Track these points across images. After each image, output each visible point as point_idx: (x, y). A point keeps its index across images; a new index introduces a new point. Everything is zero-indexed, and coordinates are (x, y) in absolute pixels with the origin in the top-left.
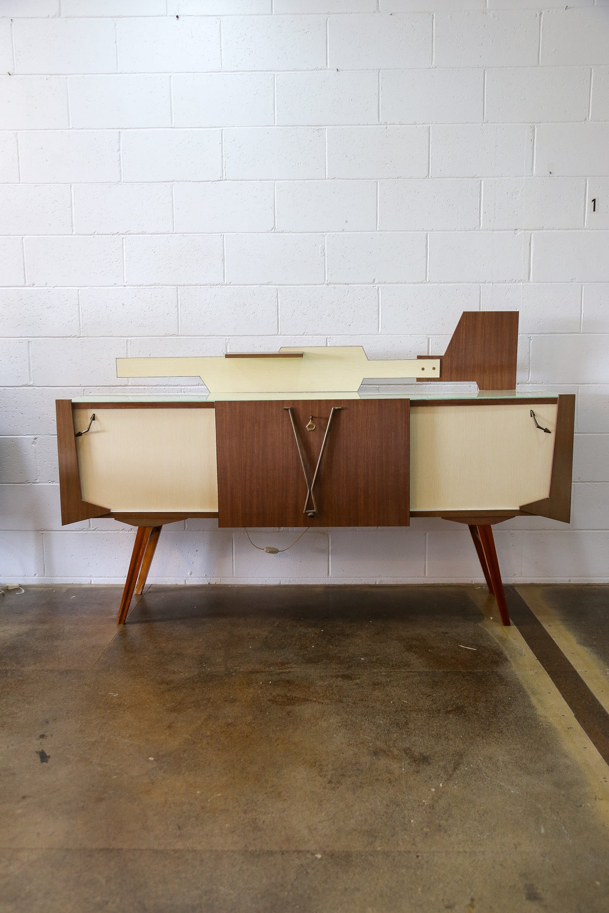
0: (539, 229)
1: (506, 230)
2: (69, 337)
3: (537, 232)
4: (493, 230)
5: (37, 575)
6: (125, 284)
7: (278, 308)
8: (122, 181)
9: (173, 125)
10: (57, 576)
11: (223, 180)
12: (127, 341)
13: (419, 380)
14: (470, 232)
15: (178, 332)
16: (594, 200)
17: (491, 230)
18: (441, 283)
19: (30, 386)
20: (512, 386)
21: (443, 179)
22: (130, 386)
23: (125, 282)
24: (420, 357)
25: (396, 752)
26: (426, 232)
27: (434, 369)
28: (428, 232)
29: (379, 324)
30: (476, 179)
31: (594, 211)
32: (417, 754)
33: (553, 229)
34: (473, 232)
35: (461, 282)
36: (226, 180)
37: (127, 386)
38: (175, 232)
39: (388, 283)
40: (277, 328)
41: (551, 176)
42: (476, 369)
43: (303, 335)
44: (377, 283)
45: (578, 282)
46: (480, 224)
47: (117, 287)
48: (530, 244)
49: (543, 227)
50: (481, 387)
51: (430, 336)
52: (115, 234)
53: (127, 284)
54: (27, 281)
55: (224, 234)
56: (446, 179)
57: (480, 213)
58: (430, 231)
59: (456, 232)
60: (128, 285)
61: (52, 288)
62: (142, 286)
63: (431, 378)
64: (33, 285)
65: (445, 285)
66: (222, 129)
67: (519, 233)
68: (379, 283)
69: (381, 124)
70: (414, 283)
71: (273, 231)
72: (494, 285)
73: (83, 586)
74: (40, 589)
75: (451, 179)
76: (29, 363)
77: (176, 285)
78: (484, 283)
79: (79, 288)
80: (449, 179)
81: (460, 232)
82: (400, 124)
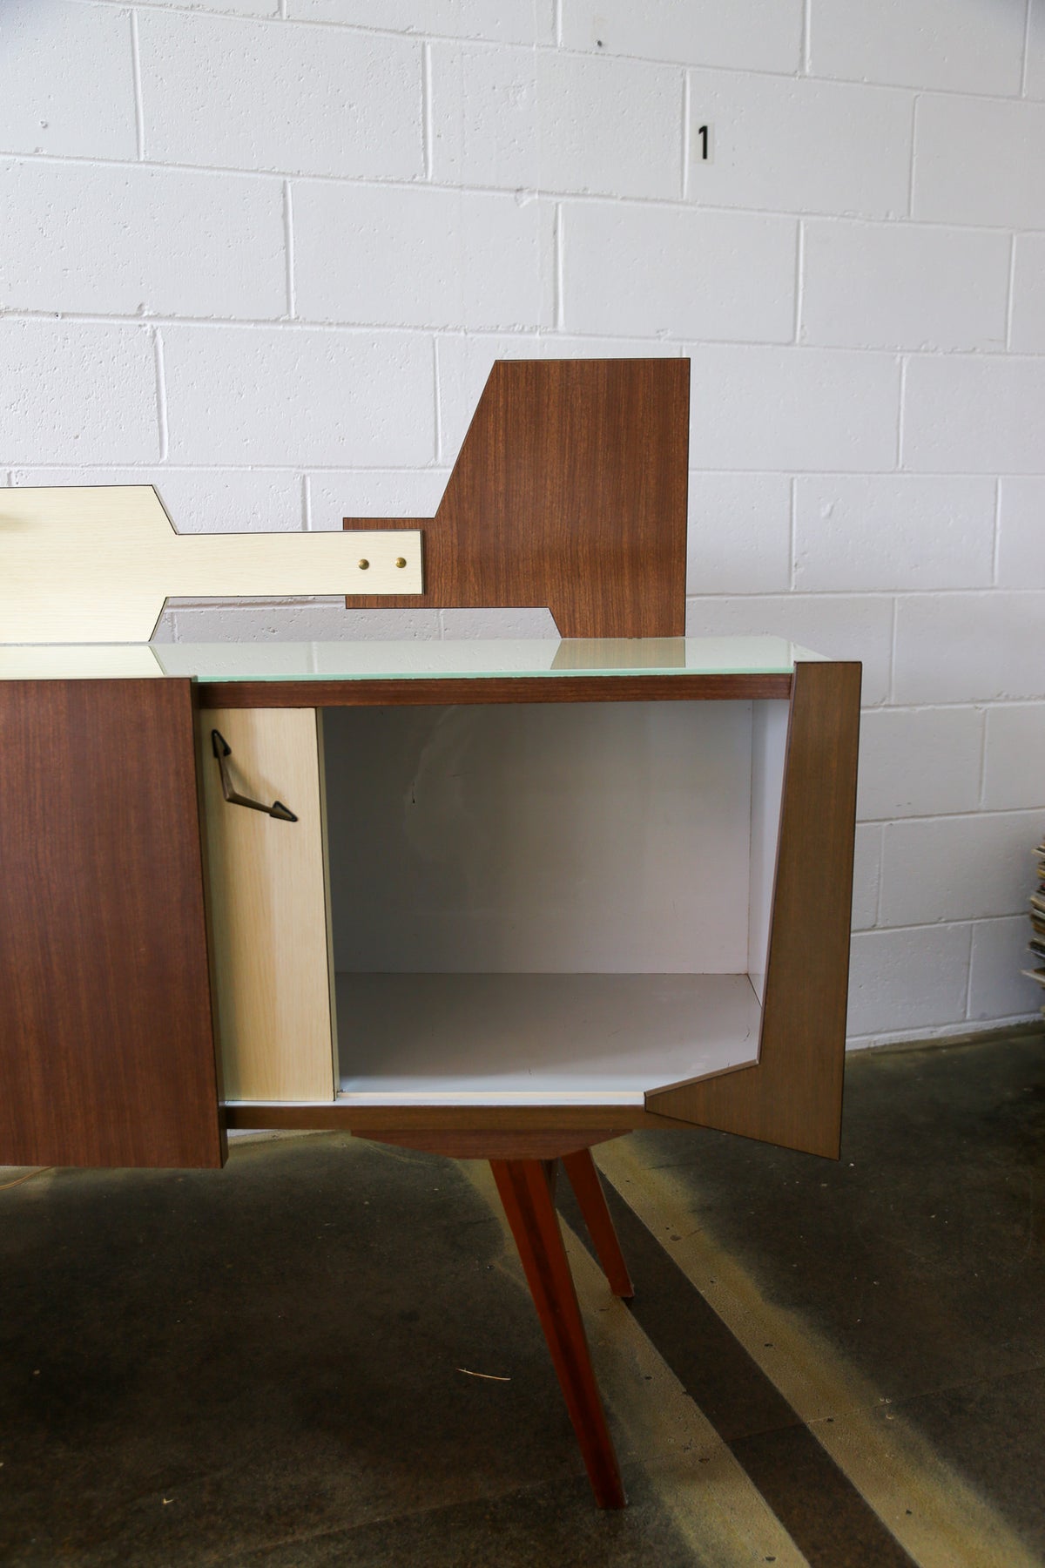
0: (576, 195)
1: (492, 188)
3: (572, 200)
4: (461, 187)
13: (355, 602)
14: (400, 186)
16: (704, 130)
17: (456, 187)
18: (330, 324)
20: (672, 623)
21: (320, 27)
24: (352, 524)
26: (281, 178)
27: (403, 563)
28: (288, 179)
29: (161, 434)
30: (411, 39)
31: (705, 156)
33: (609, 196)
34: (408, 187)
35: (384, 325)
39: (181, 319)
41: (601, 51)
42: (547, 566)
44: (149, 317)
45: (673, 340)
46: (426, 167)
48: (555, 232)
49: (585, 189)
50: (568, 627)
51: (306, 472)
56: (329, 28)
57: (425, 137)
58: (292, 175)
59: (364, 184)
63: (396, 596)
65: (341, 330)
67: (526, 200)
68: (157, 317)
70: (255, 322)
72: (470, 336)
75: (345, 30)
78: (444, 328)
80: (336, 29)
81: (376, 185)
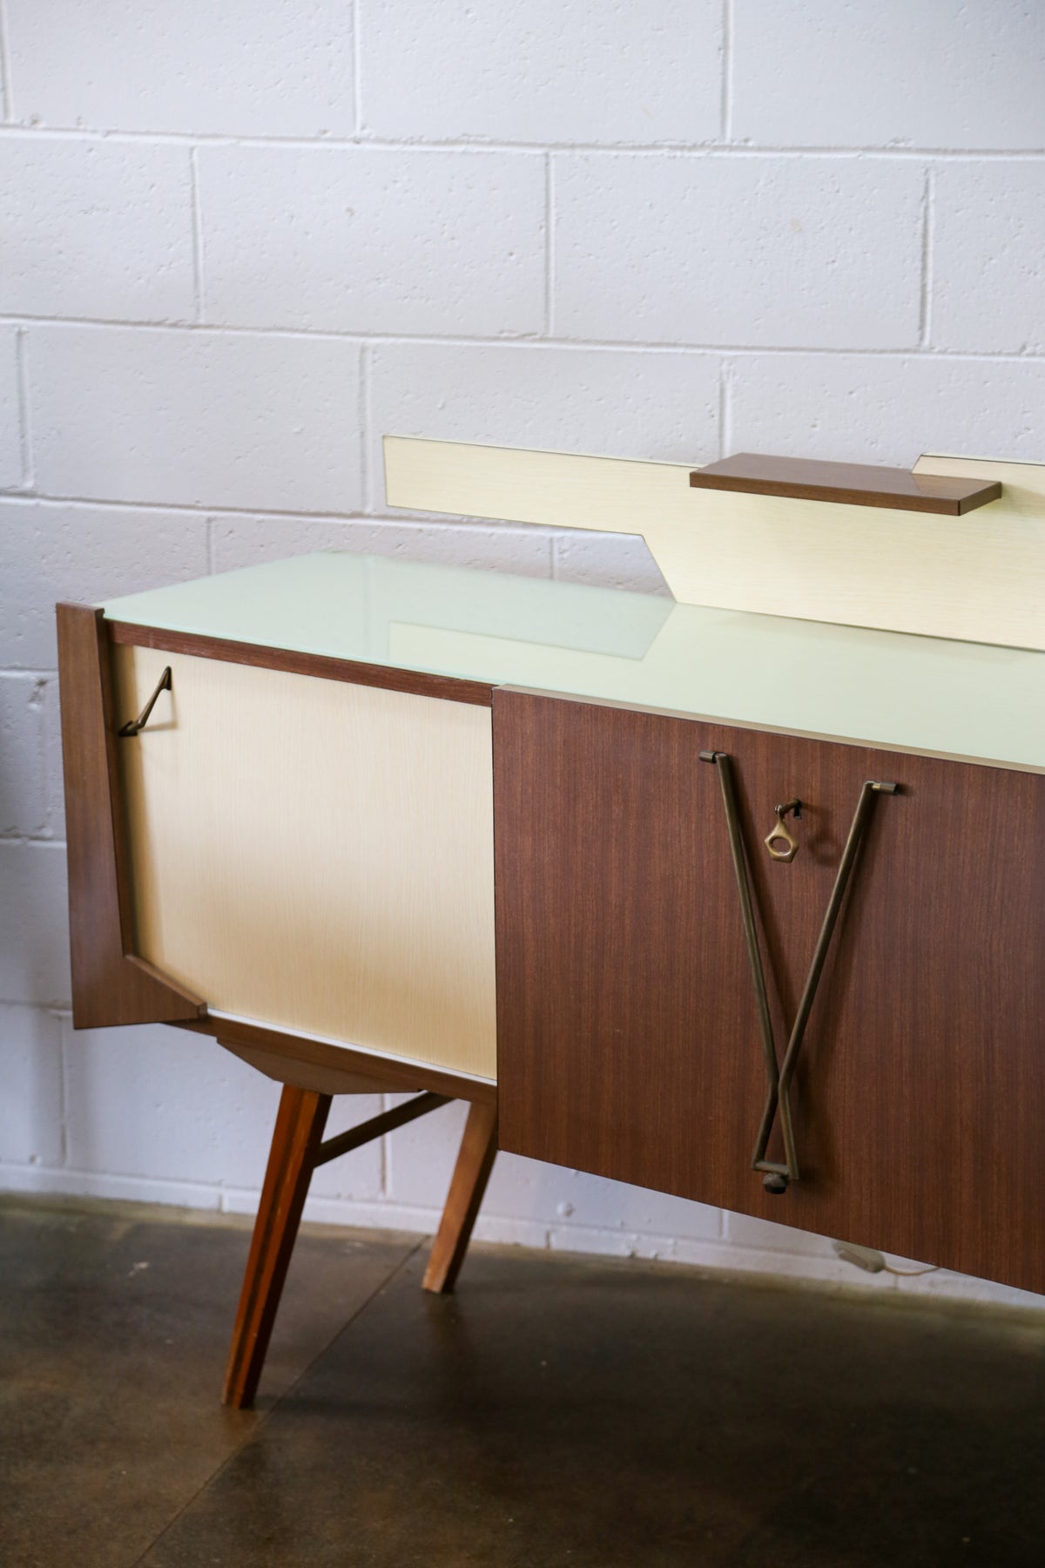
2: (158, 324)
5: (39, 1160)
6: (357, 133)
7: (925, 245)
10: (104, 1172)
12: (363, 350)
15: (547, 327)
19: (23, 495)
22: (368, 517)
23: (359, 126)
37: (359, 515)
40: (916, 321)
43: (1019, 354)
47: (328, 146)
53: (366, 132)
54: (12, 106)
60: (368, 139)
61: (97, 137)
62: (420, 142)
64: (35, 122)
73: (191, 1220)
74: (39, 1219)
76: (22, 408)
77: (542, 145)
79: (192, 142)
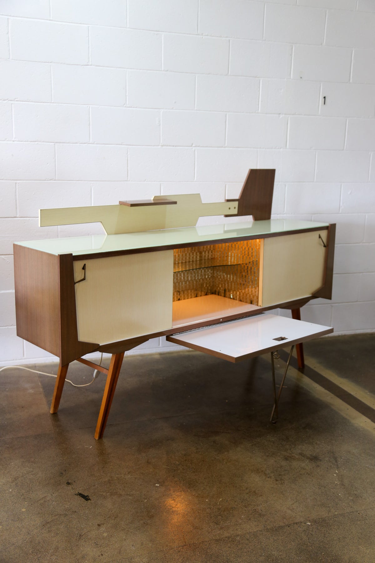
0: (293, 114)
1: (273, 114)
3: (292, 116)
4: (267, 113)
7: (128, 162)
8: (11, 58)
9: (51, 19)
11: (89, 65)
12: (16, 183)
14: (252, 114)
15: (56, 178)
16: (325, 97)
17: (265, 114)
18: (234, 147)
21: (237, 77)
22: (18, 217)
23: (14, 138)
24: (228, 201)
25: (297, 457)
26: (226, 113)
27: (235, 208)
29: (195, 174)
30: (257, 79)
31: (325, 104)
32: (309, 456)
33: (301, 115)
34: (254, 114)
35: (246, 148)
36: (91, 65)
37: (16, 217)
38: (53, 102)
39: (201, 147)
40: (127, 176)
41: (301, 79)
43: (145, 181)
44: (194, 146)
45: (314, 150)
46: (259, 109)
47: (7, 142)
48: (288, 124)
49: (296, 113)
51: (226, 183)
52: (5, 100)
53: (16, 139)
55: (91, 106)
56: (239, 77)
57: (259, 102)
58: (228, 112)
59: (244, 113)
60: (16, 141)
62: (27, 141)
65: (237, 149)
66: (88, 26)
67: (281, 116)
68: (196, 146)
69: (199, 35)
70: (218, 147)
71: (125, 106)
72: (266, 150)
75: (242, 77)
77: (53, 142)
78: (260, 148)
81: (247, 114)
82: (211, 36)
